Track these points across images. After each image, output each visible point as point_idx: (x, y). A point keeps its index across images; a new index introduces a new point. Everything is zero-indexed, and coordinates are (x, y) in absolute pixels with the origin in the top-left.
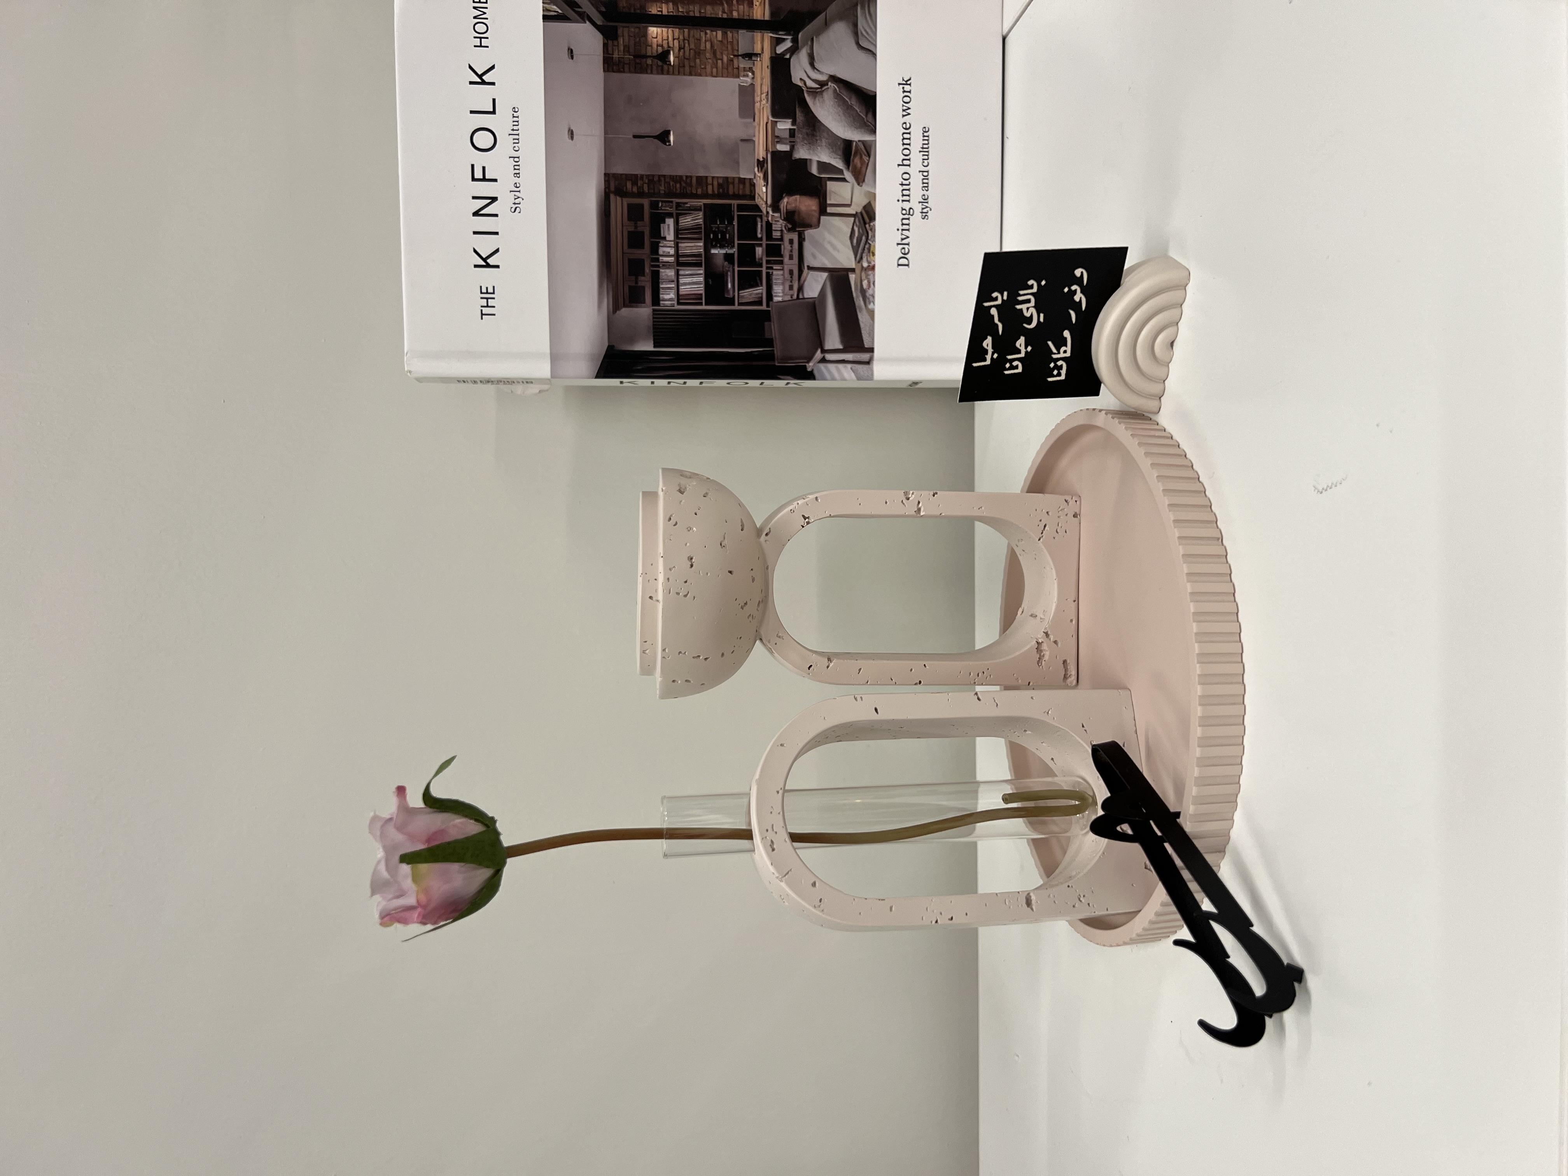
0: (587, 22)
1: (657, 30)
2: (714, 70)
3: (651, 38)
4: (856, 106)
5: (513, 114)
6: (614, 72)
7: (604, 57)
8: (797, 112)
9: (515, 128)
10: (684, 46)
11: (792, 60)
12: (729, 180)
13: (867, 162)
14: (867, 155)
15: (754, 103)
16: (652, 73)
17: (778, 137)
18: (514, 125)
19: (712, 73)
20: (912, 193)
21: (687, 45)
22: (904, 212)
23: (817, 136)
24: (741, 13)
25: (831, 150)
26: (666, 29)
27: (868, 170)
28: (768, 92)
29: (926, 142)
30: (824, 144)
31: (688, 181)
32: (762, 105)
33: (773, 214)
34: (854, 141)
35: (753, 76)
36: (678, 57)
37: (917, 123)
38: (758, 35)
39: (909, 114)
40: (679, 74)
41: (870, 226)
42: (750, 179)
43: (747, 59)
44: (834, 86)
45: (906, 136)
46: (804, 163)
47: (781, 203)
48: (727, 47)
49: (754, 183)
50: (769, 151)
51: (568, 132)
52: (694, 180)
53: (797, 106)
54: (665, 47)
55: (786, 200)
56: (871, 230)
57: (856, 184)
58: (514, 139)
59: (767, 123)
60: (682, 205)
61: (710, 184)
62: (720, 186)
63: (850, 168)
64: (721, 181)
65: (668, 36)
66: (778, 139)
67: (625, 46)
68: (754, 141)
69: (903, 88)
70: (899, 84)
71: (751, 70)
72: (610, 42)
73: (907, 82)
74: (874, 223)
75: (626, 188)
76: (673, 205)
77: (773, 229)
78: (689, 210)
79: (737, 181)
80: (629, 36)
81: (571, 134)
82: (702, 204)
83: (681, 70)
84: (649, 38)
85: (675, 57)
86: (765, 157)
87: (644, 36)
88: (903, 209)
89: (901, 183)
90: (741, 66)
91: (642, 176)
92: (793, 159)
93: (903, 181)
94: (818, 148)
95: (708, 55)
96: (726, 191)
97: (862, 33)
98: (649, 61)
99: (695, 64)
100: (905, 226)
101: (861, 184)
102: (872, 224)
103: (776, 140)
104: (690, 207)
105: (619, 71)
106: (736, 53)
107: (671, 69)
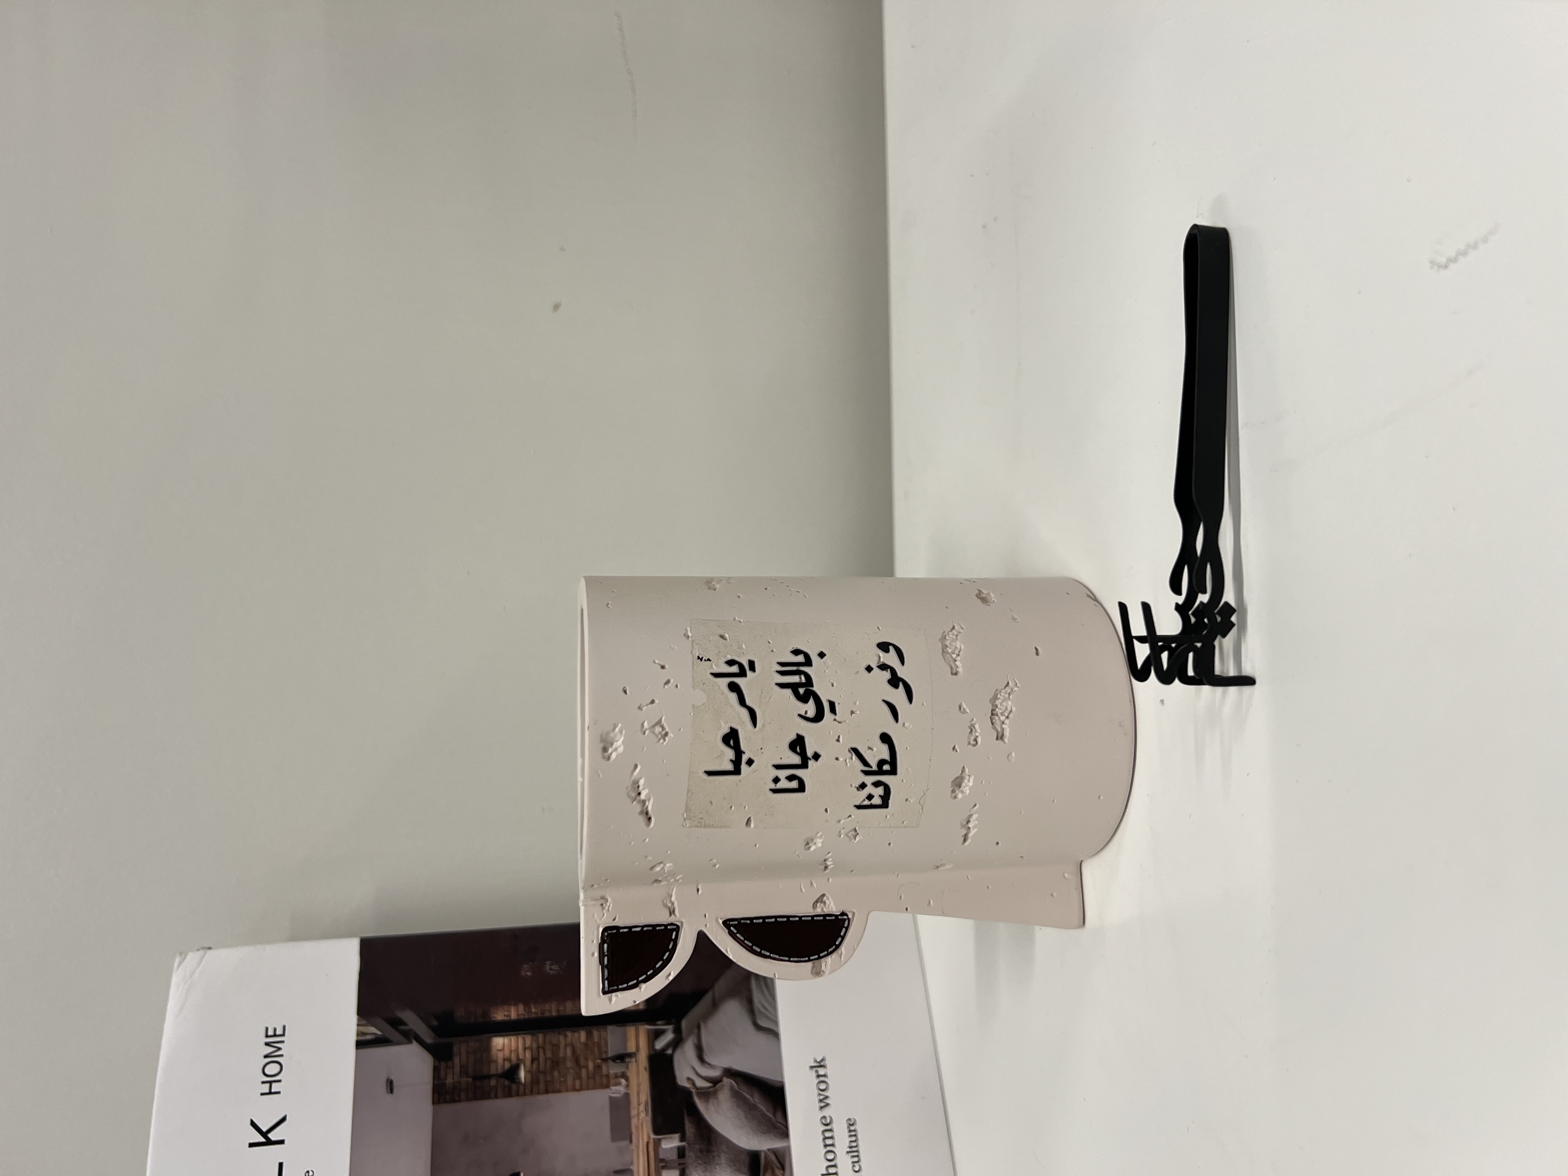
0: (414, 1043)
1: (503, 1040)
2: (577, 1083)
3: (495, 1052)
6: (446, 1102)
7: (433, 1083)
10: (538, 1055)
11: (675, 1055)
15: (629, 1119)
16: (496, 1097)
17: (662, 1160)
19: (574, 1085)
26: (515, 1038)
28: (647, 1102)
29: (853, 1139)
32: (640, 1121)
35: (626, 1083)
36: (531, 1072)
37: (838, 1115)
38: (631, 1030)
40: (532, 1092)
43: (618, 1062)
45: (828, 1134)
48: (593, 1051)
54: (513, 1061)
59: (648, 1143)
65: (517, 1046)
66: (663, 1164)
67: (461, 1067)
68: (631, 1171)
69: (817, 1071)
70: (812, 1067)
71: (624, 1076)
72: (443, 1064)
73: (821, 1064)
80: (468, 1053)
83: (535, 1088)
85: (526, 1072)
87: (488, 1051)
90: (611, 1072)
95: (569, 1064)
97: (759, 1010)
98: (493, 1082)
99: (553, 1078)
103: (661, 1166)
105: (453, 1101)
106: (604, 1056)
107: (521, 1089)
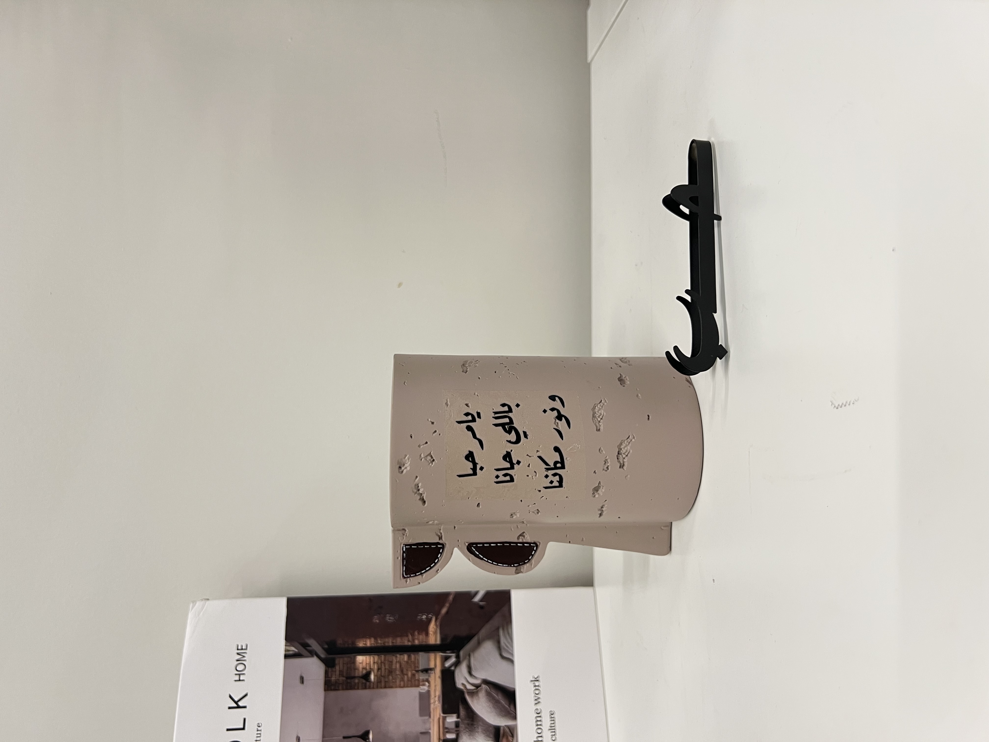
0: (315, 657)
1: (362, 658)
2: (402, 683)
5: (258, 728)
6: (331, 690)
7: (325, 681)
9: (258, 739)
10: (381, 667)
11: (456, 671)
15: (429, 704)
16: (358, 689)
17: (447, 728)
18: (257, 737)
19: (400, 684)
21: (383, 667)
24: (421, 640)
26: (369, 657)
28: (439, 696)
29: (553, 722)
32: (435, 706)
35: (428, 685)
36: (377, 676)
37: (545, 709)
38: (432, 655)
40: (377, 687)
43: (425, 672)
45: (539, 719)
48: (411, 666)
50: (441, 739)
51: (296, 739)
54: (368, 669)
59: (439, 718)
65: (370, 661)
68: (429, 733)
70: (532, 681)
72: (330, 670)
73: (536, 679)
80: (344, 664)
81: (298, 740)
83: (379, 685)
84: (357, 664)
87: (354, 663)
90: (421, 678)
97: (503, 647)
98: (357, 681)
99: (389, 680)
106: (417, 669)
107: (372, 684)
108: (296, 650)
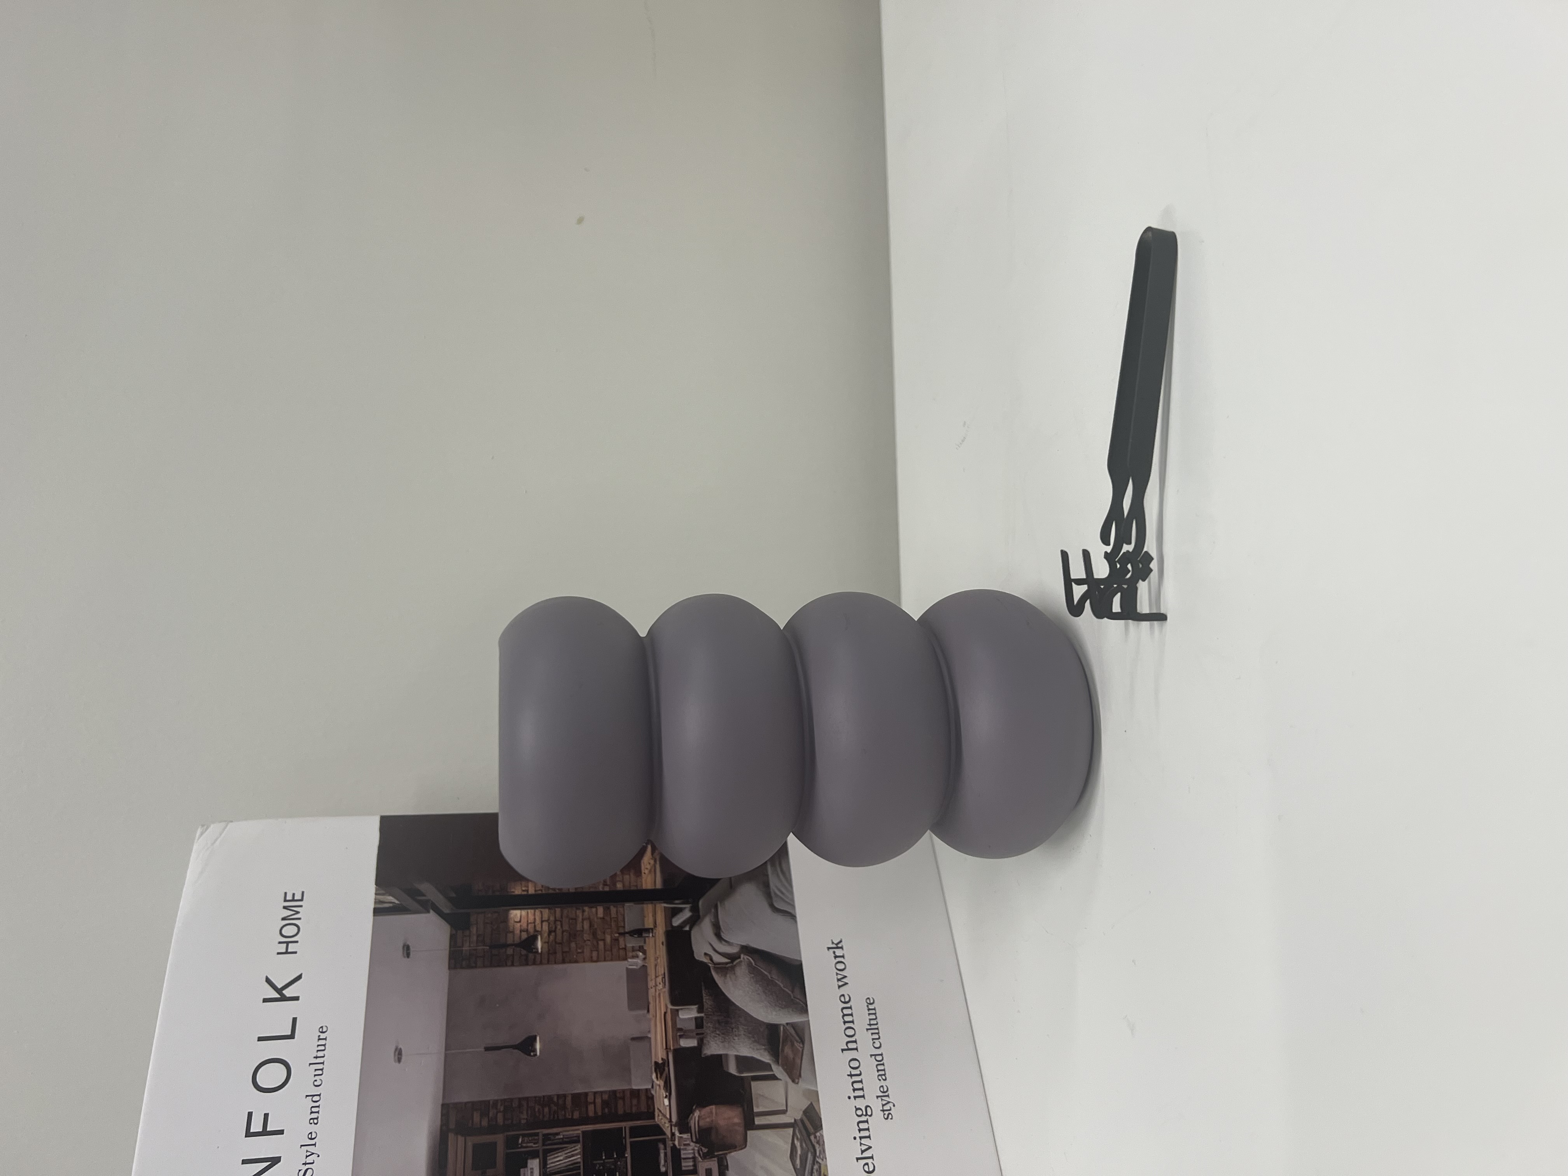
0: (431, 911)
1: (521, 913)
2: (595, 954)
3: (512, 922)
4: (778, 981)
5: (319, 1036)
6: (462, 967)
7: (450, 951)
8: (704, 995)
9: (320, 1054)
10: (556, 928)
11: (693, 932)
12: (618, 1095)
13: (801, 1049)
14: (800, 1041)
15: (647, 989)
16: (513, 965)
17: (680, 1030)
18: (318, 1051)
19: (592, 957)
20: (865, 1085)
21: (559, 927)
22: (859, 1113)
23: (732, 1023)
24: (627, 884)
25: (753, 1039)
26: (532, 911)
27: (803, 1061)
28: (664, 973)
29: (873, 1017)
30: (742, 1033)
31: (561, 1102)
32: (657, 990)
33: (681, 1135)
34: (781, 1024)
35: (644, 956)
36: (548, 943)
37: (857, 992)
38: (648, 908)
39: (846, 984)
40: (548, 963)
41: (815, 1137)
42: (647, 1090)
43: (636, 936)
44: (747, 959)
45: (846, 1012)
46: (719, 1060)
47: (692, 1117)
48: (611, 925)
49: (653, 1096)
50: (670, 1049)
51: (395, 1052)
52: (569, 1099)
53: (703, 988)
54: (530, 932)
55: (697, 1114)
56: (818, 1143)
57: (789, 1081)
58: (316, 1070)
59: (665, 1013)
60: (552, 1137)
61: (591, 1103)
62: (605, 1104)
63: (780, 1061)
64: (606, 1097)
65: (535, 919)
66: (682, 1033)
67: (478, 936)
68: (649, 1039)
69: (834, 952)
70: (829, 948)
71: (641, 949)
72: (460, 933)
73: (838, 946)
74: (821, 1131)
75: (473, 1122)
76: (538, 1139)
77: (683, 1156)
78: (561, 1143)
79: (628, 1094)
80: (485, 923)
81: (399, 1055)
82: (579, 1132)
83: (552, 957)
84: (511, 923)
85: (543, 943)
86: (665, 1058)
87: (505, 922)
88: (857, 1109)
89: (849, 1073)
90: (629, 945)
91: (496, 1102)
92: (703, 1056)
93: (852, 1070)
94: (735, 1038)
95: (586, 937)
96: (613, 1111)
97: (775, 894)
98: (510, 951)
99: (570, 949)
100: (864, 1132)
101: (797, 1080)
102: (818, 1134)
103: (679, 1034)
104: (562, 1139)
105: (469, 967)
106: (621, 931)
107: (538, 957)
108: (397, 902)
